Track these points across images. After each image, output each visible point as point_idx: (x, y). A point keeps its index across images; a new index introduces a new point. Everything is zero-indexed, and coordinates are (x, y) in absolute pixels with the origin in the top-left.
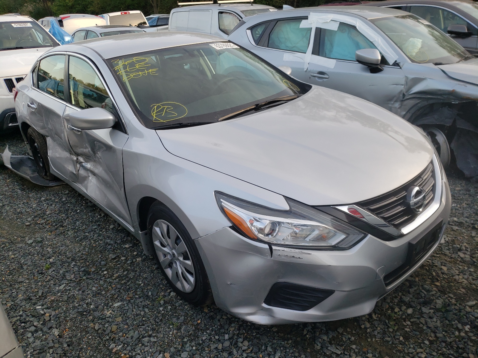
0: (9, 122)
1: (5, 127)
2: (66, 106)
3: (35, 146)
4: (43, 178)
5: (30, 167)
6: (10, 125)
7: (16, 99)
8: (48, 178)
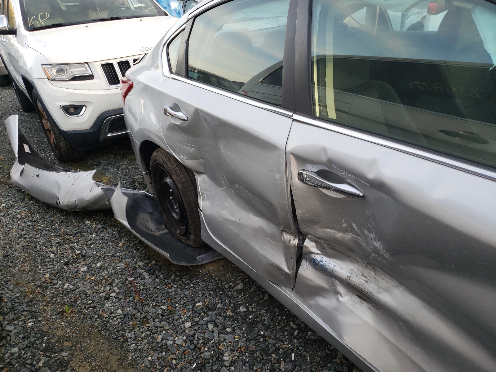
0: (107, 131)
1: (102, 138)
2: (294, 120)
3: (166, 183)
4: (180, 240)
5: (150, 214)
6: (109, 135)
7: (128, 97)
8: (191, 243)
